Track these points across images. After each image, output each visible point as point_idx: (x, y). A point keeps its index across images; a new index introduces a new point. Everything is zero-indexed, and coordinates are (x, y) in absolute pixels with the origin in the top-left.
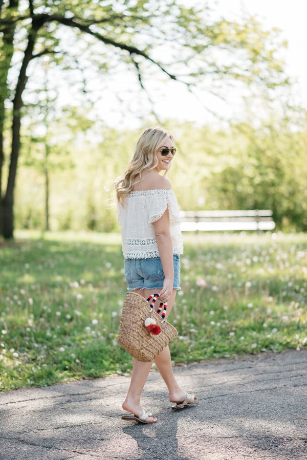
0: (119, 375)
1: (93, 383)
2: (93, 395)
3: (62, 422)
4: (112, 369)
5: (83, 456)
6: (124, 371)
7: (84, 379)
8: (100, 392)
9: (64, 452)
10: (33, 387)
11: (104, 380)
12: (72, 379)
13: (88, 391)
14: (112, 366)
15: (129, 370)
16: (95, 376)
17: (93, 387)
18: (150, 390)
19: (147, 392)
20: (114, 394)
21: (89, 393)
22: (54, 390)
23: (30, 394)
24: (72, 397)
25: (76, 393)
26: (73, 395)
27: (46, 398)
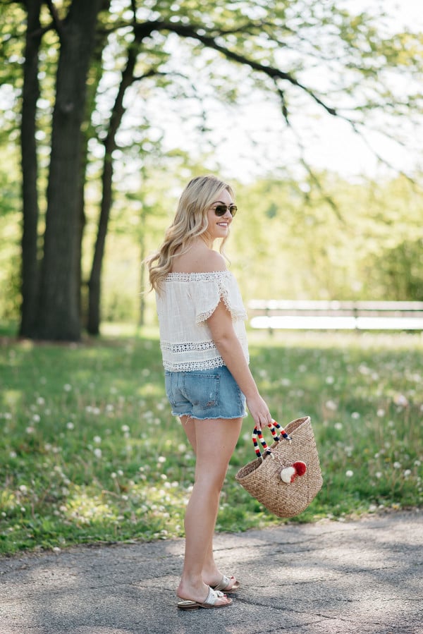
0: (331, 519)
1: (302, 530)
2: (310, 545)
3: (285, 577)
4: (321, 512)
5: (332, 620)
6: (337, 514)
7: (286, 523)
8: (316, 541)
9: (304, 615)
10: (222, 533)
11: (314, 526)
12: (271, 524)
13: (300, 540)
14: (320, 508)
15: (343, 514)
16: (301, 520)
17: (305, 535)
18: (383, 540)
19: (381, 543)
20: (336, 545)
21: (302, 542)
22: (254, 536)
23: (224, 541)
24: (282, 546)
25: (285, 541)
26: (282, 544)
27: (248, 547)
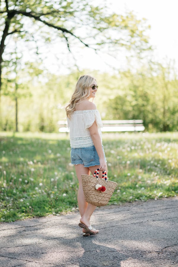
0: (54, 215)
1: (39, 220)
2: (39, 227)
3: (20, 243)
4: (50, 212)
5: (31, 263)
6: (57, 213)
7: (34, 217)
8: (42, 225)
9: (20, 261)
10: (4, 223)
11: (45, 218)
12: (27, 217)
13: (36, 225)
14: (50, 210)
15: (59, 212)
16: (40, 215)
17: (39, 222)
18: (71, 224)
19: (69, 225)
20: (51, 226)
21: (36, 226)
22: (16, 224)
23: (2, 227)
24: (26, 228)
25: (29, 226)
26: (27, 227)
27: (12, 229)
